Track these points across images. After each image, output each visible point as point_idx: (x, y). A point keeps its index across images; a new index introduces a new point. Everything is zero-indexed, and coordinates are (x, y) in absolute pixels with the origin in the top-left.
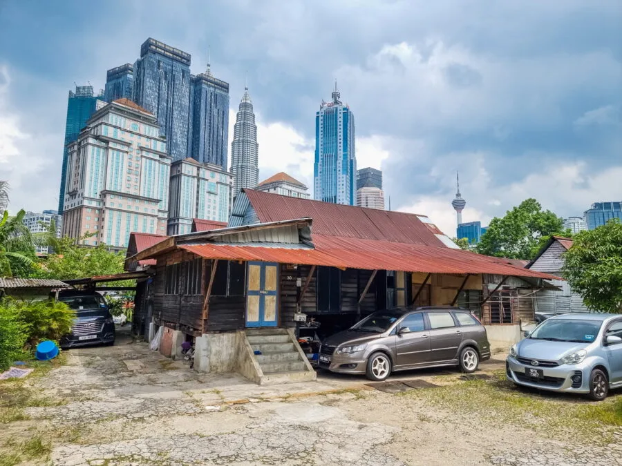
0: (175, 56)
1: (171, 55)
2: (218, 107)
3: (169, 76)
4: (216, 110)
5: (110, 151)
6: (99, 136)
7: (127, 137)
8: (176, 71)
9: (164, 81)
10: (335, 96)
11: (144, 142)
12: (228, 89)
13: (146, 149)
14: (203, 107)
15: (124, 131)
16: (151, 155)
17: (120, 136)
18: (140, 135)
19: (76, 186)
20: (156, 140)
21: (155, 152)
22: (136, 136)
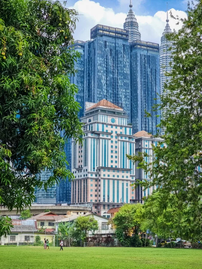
0: (117, 35)
1: (114, 34)
2: (151, 67)
3: (113, 52)
4: (149, 70)
5: (101, 140)
6: (94, 132)
7: (109, 129)
8: (119, 47)
9: (110, 57)
11: (119, 131)
12: (158, 48)
13: (121, 135)
14: (139, 69)
15: (107, 125)
16: (124, 139)
17: (106, 129)
18: (116, 126)
19: (80, 164)
20: (126, 127)
21: (126, 136)
22: (114, 127)
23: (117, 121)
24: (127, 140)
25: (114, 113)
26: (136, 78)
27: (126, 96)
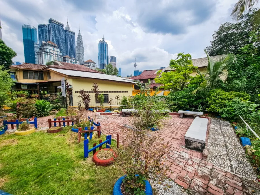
1: (58, 24)
3: (58, 30)
4: (72, 40)
5: (48, 55)
6: (45, 51)
7: (52, 52)
8: (60, 29)
10: (103, 39)
11: (56, 53)
12: (75, 34)
13: (57, 54)
14: (68, 38)
15: (51, 50)
16: (58, 56)
17: (50, 51)
18: (55, 51)
19: (41, 63)
20: (59, 52)
21: (59, 55)
22: (54, 51)
23: (55, 49)
24: (60, 56)
25: (54, 46)
26: (67, 41)
27: (63, 46)
